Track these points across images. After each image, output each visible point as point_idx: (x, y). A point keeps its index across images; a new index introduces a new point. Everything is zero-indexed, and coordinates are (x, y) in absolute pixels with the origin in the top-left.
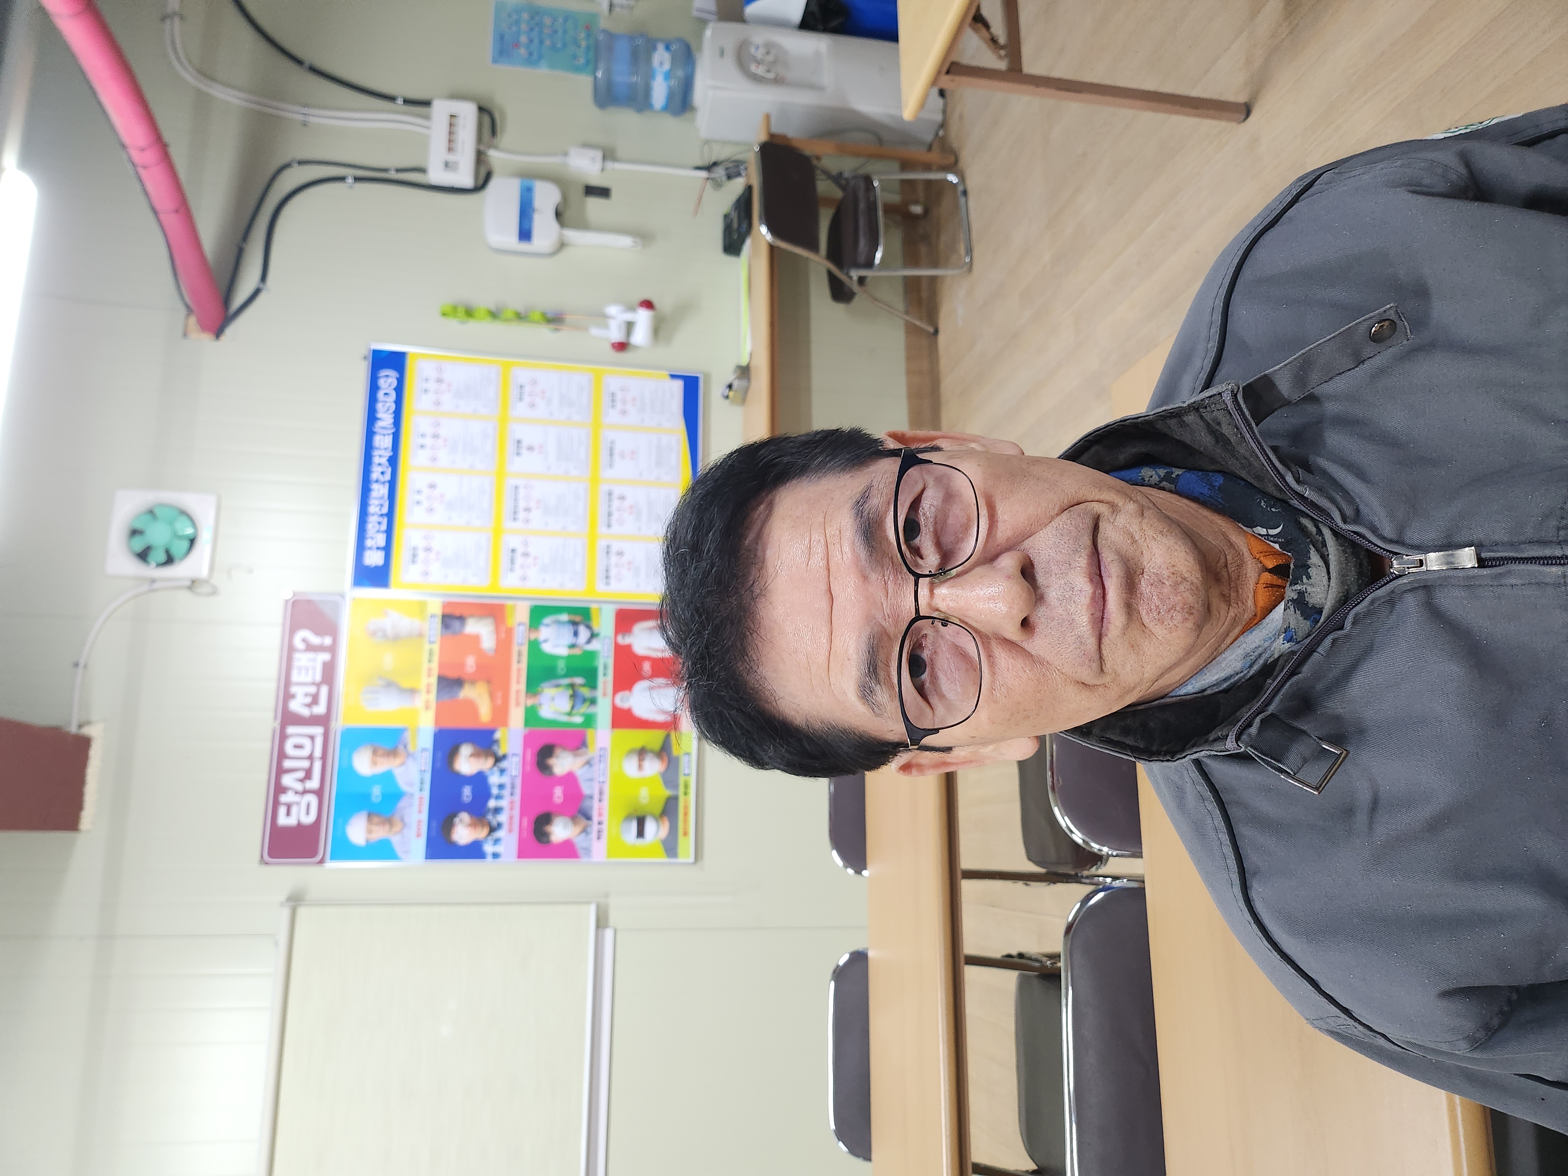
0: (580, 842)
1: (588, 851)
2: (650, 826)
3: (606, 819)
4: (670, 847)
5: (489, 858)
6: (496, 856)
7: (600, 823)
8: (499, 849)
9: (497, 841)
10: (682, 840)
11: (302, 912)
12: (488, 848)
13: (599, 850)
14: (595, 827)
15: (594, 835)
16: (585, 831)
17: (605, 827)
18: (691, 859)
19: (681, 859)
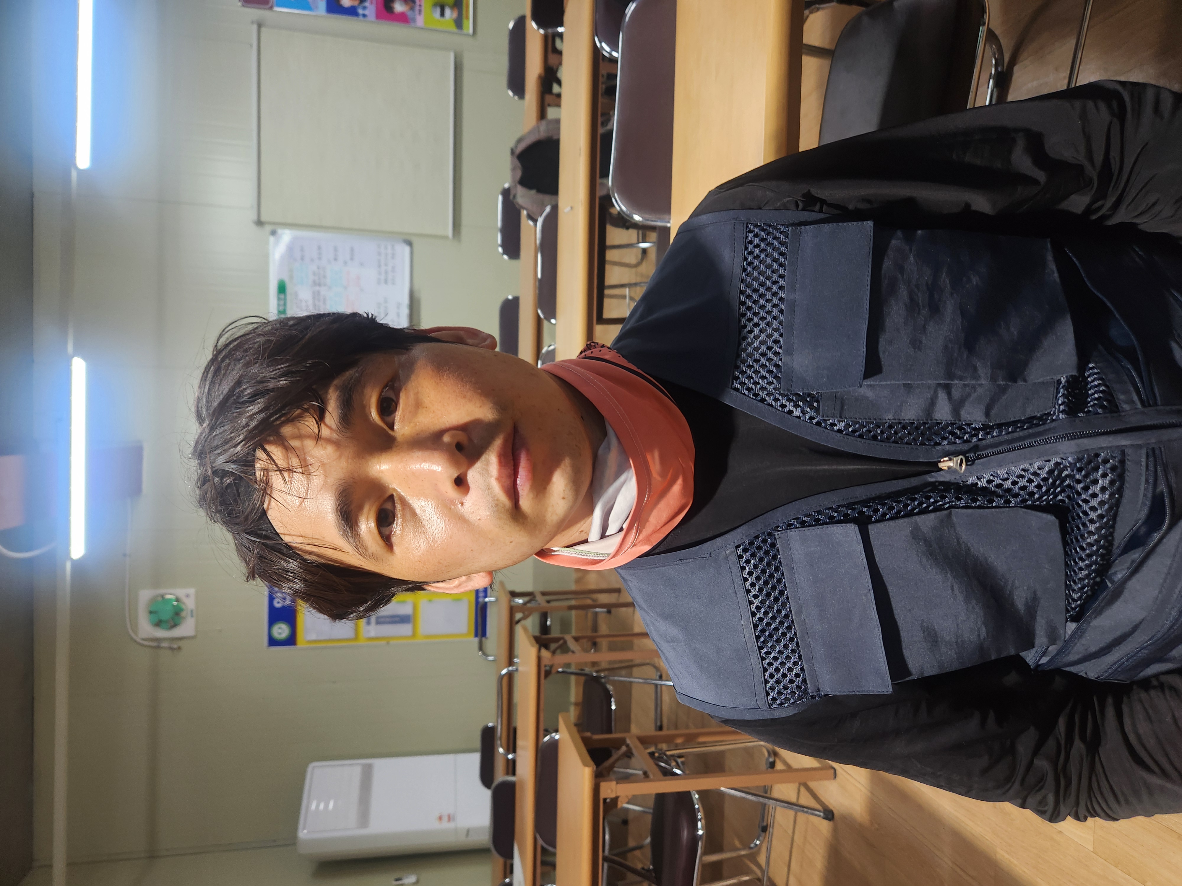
0: (409, 14)
1: (414, 20)
2: (448, 12)
3: (423, 4)
4: (459, 23)
5: (361, 18)
6: (364, 16)
7: (420, 6)
8: (366, 12)
9: (365, 8)
10: (465, 21)
11: (263, 29)
12: (360, 11)
13: (420, 21)
14: (417, 8)
15: (417, 12)
16: (412, 9)
17: (423, 8)
18: (471, 31)
19: (465, 31)
